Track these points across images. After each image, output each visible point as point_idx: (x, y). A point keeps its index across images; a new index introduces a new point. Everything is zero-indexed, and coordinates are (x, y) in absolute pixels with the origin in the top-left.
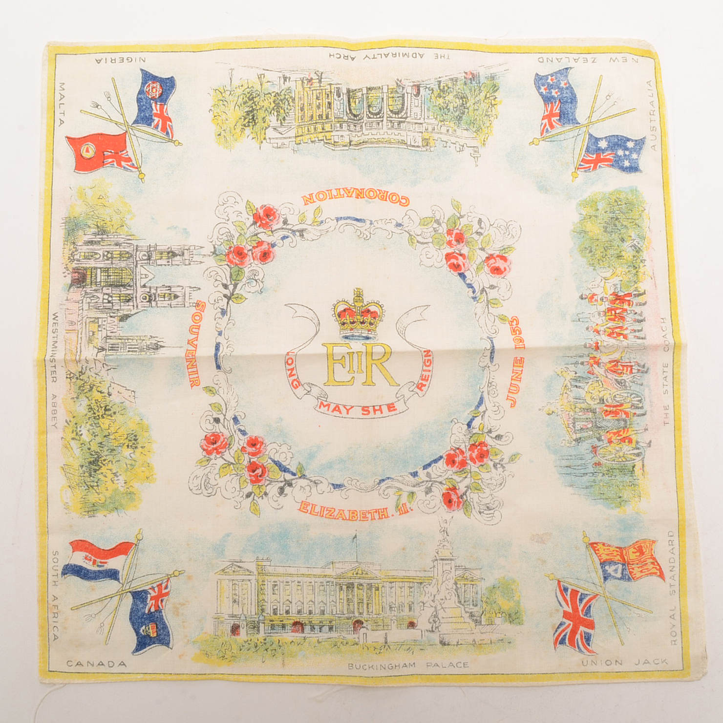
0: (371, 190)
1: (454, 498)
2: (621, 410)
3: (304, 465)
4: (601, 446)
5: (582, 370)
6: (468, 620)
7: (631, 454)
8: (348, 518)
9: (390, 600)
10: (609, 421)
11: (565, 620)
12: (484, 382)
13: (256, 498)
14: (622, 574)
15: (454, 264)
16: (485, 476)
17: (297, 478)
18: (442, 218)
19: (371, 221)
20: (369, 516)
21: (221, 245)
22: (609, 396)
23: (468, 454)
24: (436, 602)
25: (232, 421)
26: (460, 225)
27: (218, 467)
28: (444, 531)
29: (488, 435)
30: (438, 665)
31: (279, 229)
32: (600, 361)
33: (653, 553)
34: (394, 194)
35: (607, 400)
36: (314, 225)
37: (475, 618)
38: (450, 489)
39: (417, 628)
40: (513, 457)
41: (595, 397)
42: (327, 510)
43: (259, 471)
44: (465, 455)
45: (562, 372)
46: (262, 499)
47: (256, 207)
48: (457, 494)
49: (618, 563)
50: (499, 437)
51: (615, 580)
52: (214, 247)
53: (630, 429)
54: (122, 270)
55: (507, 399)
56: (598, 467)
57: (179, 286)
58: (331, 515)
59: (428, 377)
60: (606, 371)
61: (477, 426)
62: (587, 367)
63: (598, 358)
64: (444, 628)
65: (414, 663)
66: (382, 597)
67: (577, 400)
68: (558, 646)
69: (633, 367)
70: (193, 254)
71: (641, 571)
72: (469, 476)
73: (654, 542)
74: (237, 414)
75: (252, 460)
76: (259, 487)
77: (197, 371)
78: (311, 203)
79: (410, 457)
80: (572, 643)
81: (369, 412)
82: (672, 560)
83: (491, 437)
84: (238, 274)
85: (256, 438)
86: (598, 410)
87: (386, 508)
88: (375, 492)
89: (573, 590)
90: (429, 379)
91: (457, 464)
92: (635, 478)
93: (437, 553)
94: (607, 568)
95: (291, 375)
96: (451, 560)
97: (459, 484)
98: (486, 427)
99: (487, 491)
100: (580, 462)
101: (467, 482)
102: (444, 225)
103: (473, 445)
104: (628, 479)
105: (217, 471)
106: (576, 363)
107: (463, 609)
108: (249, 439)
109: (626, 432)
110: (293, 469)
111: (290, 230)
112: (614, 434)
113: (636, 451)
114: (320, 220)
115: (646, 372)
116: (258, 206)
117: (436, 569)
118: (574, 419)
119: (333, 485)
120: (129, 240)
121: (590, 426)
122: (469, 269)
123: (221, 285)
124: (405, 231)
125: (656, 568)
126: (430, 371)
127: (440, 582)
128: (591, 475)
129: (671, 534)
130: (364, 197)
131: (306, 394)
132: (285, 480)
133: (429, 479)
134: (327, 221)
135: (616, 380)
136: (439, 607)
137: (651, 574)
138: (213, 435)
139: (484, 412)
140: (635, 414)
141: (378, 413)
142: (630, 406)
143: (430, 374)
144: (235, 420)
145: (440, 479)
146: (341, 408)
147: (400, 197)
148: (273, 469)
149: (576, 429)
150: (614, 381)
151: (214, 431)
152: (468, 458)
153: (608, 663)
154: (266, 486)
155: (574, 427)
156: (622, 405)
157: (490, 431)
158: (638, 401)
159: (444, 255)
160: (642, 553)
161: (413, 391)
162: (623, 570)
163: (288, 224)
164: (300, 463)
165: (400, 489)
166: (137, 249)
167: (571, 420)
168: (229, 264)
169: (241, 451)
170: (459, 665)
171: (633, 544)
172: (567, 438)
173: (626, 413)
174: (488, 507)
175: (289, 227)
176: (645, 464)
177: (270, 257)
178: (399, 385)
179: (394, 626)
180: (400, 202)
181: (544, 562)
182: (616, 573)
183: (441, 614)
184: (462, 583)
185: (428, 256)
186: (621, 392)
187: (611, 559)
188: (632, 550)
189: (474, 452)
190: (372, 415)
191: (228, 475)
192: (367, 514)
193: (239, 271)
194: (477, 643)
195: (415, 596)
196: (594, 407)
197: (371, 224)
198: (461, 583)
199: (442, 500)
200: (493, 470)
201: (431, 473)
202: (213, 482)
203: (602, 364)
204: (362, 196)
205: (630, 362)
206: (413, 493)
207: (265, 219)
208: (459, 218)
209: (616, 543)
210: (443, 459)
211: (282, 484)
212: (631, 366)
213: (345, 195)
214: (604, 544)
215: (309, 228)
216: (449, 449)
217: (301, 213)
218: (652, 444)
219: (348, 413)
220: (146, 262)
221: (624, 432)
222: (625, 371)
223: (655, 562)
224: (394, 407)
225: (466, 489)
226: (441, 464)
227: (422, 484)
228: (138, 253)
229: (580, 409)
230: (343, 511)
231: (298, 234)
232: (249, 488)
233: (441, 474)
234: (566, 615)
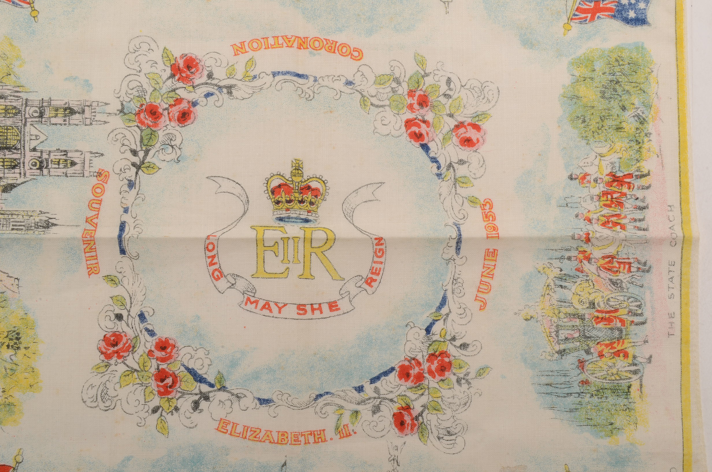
0: (316, 39)
1: (407, 419)
3: (225, 374)
4: (590, 361)
5: (569, 267)
7: (626, 371)
8: (276, 441)
10: (600, 330)
12: (448, 277)
13: (164, 414)
15: (415, 133)
16: (446, 393)
17: (215, 391)
18: (403, 75)
19: (315, 77)
20: (302, 439)
21: (130, 102)
22: (601, 300)
23: (425, 366)
25: (137, 319)
26: (424, 85)
27: (118, 375)
29: (451, 344)
31: (202, 84)
32: (591, 256)
34: (344, 45)
35: (598, 303)
36: (245, 81)
38: (402, 409)
40: (481, 371)
41: (584, 301)
42: (251, 431)
43: (169, 381)
44: (422, 367)
45: (544, 268)
46: (172, 415)
47: (175, 56)
48: (411, 414)
50: (464, 346)
52: (122, 104)
53: (626, 341)
54: (7, 129)
55: (476, 300)
56: (585, 386)
57: (77, 151)
58: (255, 437)
59: (380, 271)
61: (438, 332)
62: (574, 264)
63: (588, 253)
67: (562, 304)
69: (632, 265)
70: (95, 112)
74: (144, 310)
75: (160, 368)
76: (169, 400)
77: (96, 256)
78: (242, 53)
79: (355, 368)
81: (306, 311)
83: (455, 346)
84: (150, 138)
85: (167, 340)
86: (587, 316)
88: (311, 410)
90: (381, 273)
91: (412, 378)
92: (630, 400)
95: (212, 264)
97: (414, 403)
98: (448, 334)
99: (449, 412)
100: (563, 379)
101: (424, 400)
102: (405, 85)
103: (433, 355)
104: (622, 401)
105: (117, 379)
106: (562, 258)
108: (157, 341)
109: (621, 343)
110: (211, 379)
111: (216, 85)
112: (607, 346)
113: (633, 368)
114: (252, 74)
115: (648, 271)
116: (177, 54)
118: (557, 326)
119: (259, 399)
120: (18, 92)
121: (576, 335)
122: (433, 140)
123: (129, 151)
124: (357, 91)
126: (381, 263)
128: (577, 395)
130: (307, 48)
131: (230, 287)
132: (201, 393)
133: (376, 396)
134: (261, 76)
135: (611, 280)
138: (114, 334)
139: (447, 315)
140: (632, 322)
141: (317, 312)
142: (627, 313)
143: (382, 266)
144: (142, 317)
145: (390, 396)
146: (272, 305)
147: (352, 49)
148: (185, 379)
149: (560, 338)
150: (607, 281)
151: (115, 330)
152: (426, 371)
154: (177, 399)
156: (616, 311)
157: (454, 339)
159: (404, 121)
161: (360, 287)
163: (214, 79)
164: (219, 372)
165: (341, 407)
166: (26, 103)
167: (553, 327)
168: (139, 125)
169: (148, 355)
172: (549, 349)
173: (622, 321)
174: (448, 432)
175: (215, 82)
176: (643, 383)
177: (190, 119)
178: (344, 279)
180: (352, 55)
185: (384, 122)
186: (617, 294)
189: (433, 364)
190: (309, 315)
191: (131, 384)
192: (300, 437)
193: (151, 134)
196: (581, 312)
197: (315, 81)
199: (392, 421)
200: (456, 386)
201: (380, 388)
202: (112, 393)
203: (593, 260)
204: (305, 46)
205: (629, 259)
206: (357, 412)
207: (185, 72)
208: (423, 77)
210: (394, 372)
211: (196, 398)
212: (630, 263)
213: (285, 45)
215: (239, 84)
216: (403, 359)
217: (230, 65)
218: (652, 359)
219: (280, 312)
220: (37, 119)
222: (621, 270)
224: (337, 306)
225: (422, 408)
226: (393, 377)
227: (369, 401)
228: (28, 108)
229: (565, 314)
230: (271, 432)
231: (225, 90)
232: (156, 401)
233: (392, 390)
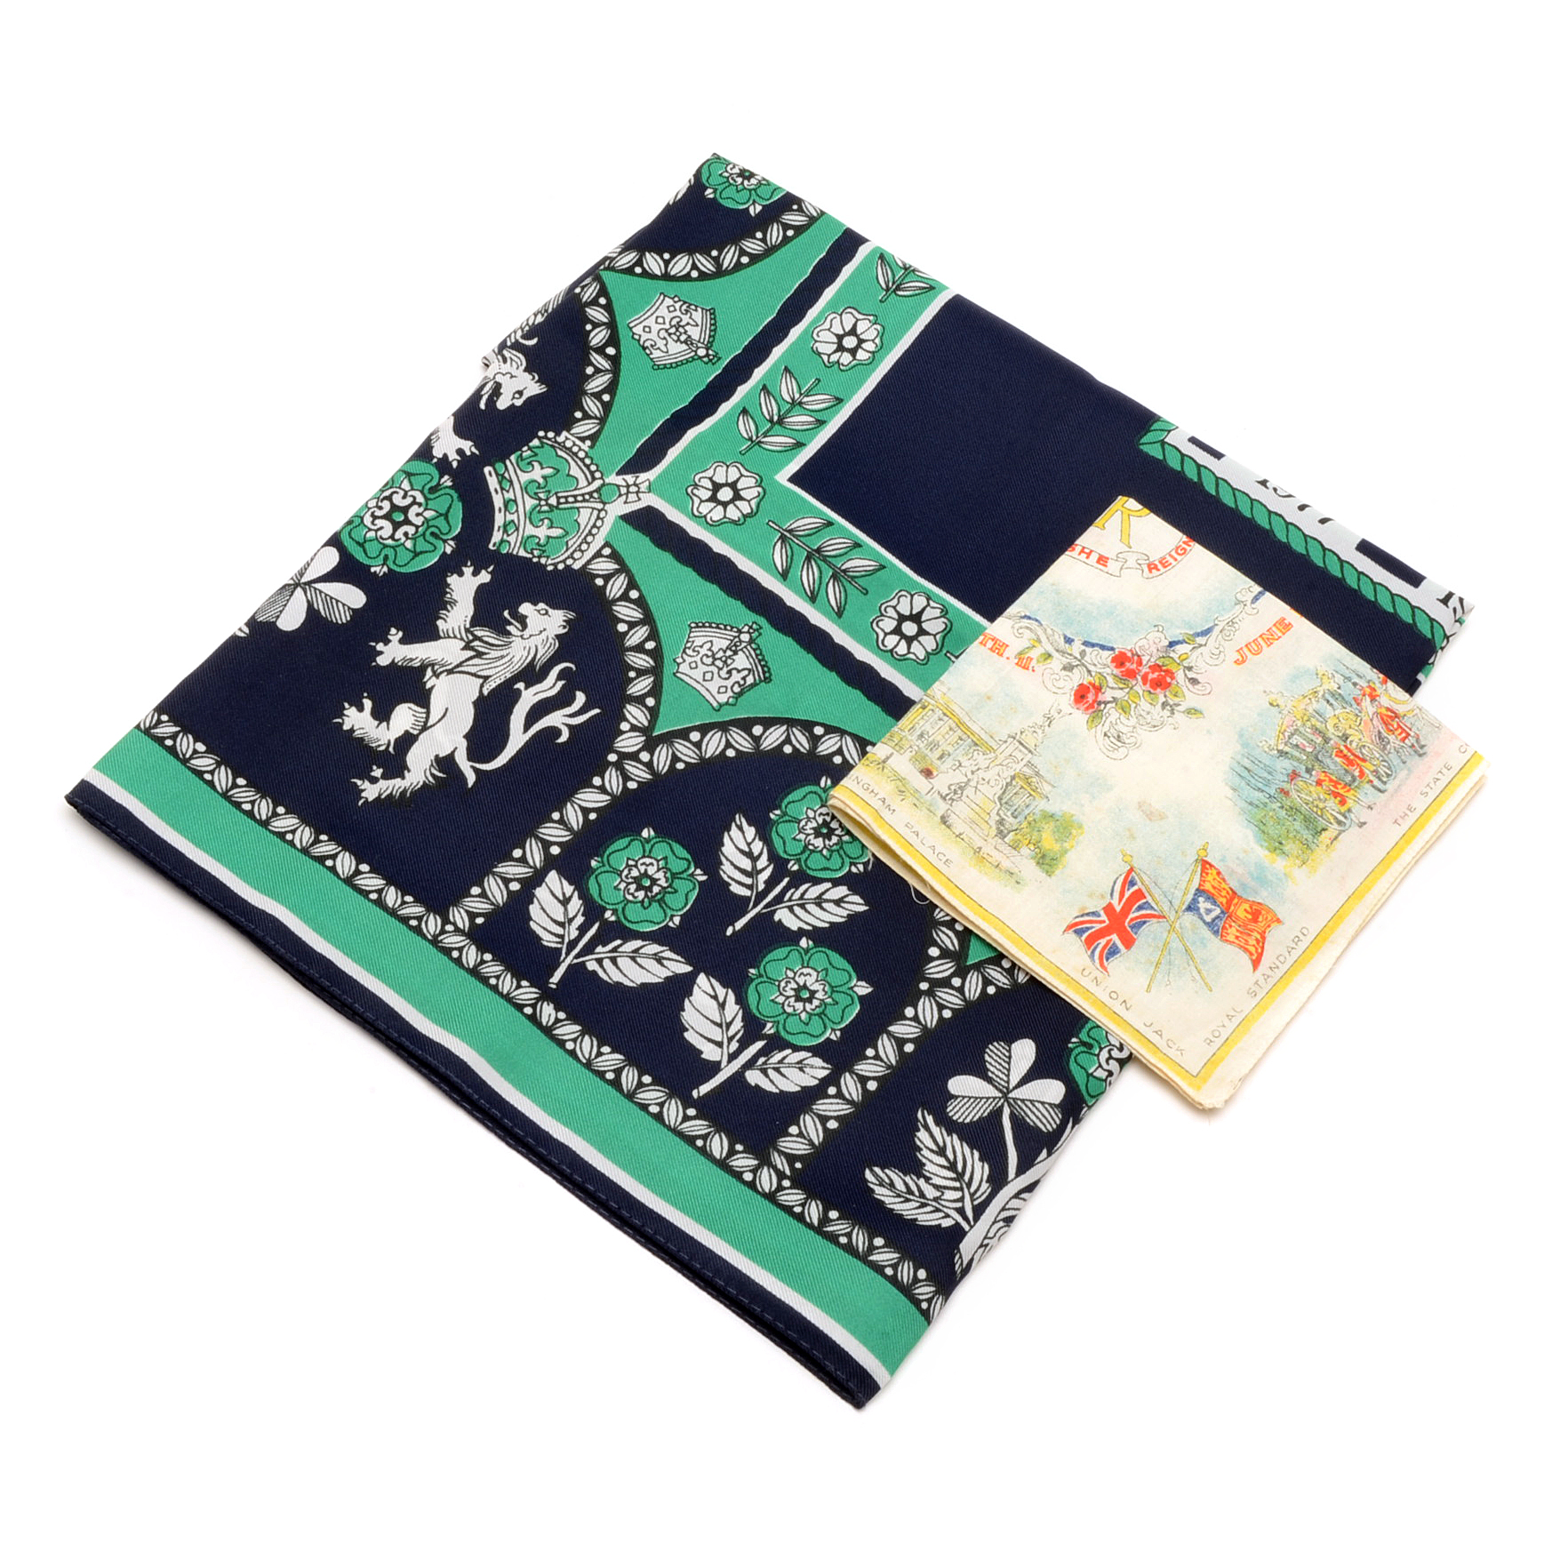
2: (1358, 765)
6: (992, 823)
9: (927, 727)
11: (1102, 913)
14: (1214, 920)
24: (975, 776)
28: (1049, 718)
30: (917, 835)
33: (1267, 931)
37: (1002, 828)
39: (930, 780)
49: (1219, 906)
51: (1199, 920)
60: (1376, 713)
64: (960, 808)
65: (894, 810)
66: (922, 718)
68: (1071, 931)
71: (1237, 937)
72: (1127, 690)
73: (1278, 921)
80: (1090, 942)
82: (1282, 959)
87: (1007, 646)
89: (1139, 890)
93: (1022, 733)
94: (1201, 899)
96: (1030, 751)
107: (997, 809)
117: (1004, 746)
125: (1257, 949)
127: (997, 762)
129: (1305, 931)
136: (973, 783)
137: (1246, 950)
153: (1114, 995)
155: (1289, 738)
158: (1386, 773)
160: (1255, 920)
162: (1217, 917)
170: (941, 856)
171: (1253, 902)
179: (908, 755)
181: (1132, 837)
182: (1207, 914)
183: (969, 791)
184: (1021, 783)
187: (1213, 894)
188: (1246, 906)
194: (981, 853)
195: (958, 751)
198: (1019, 782)
209: (1234, 884)
214: (1219, 873)
221: (1343, 788)
223: (1262, 941)
234: (1109, 909)
